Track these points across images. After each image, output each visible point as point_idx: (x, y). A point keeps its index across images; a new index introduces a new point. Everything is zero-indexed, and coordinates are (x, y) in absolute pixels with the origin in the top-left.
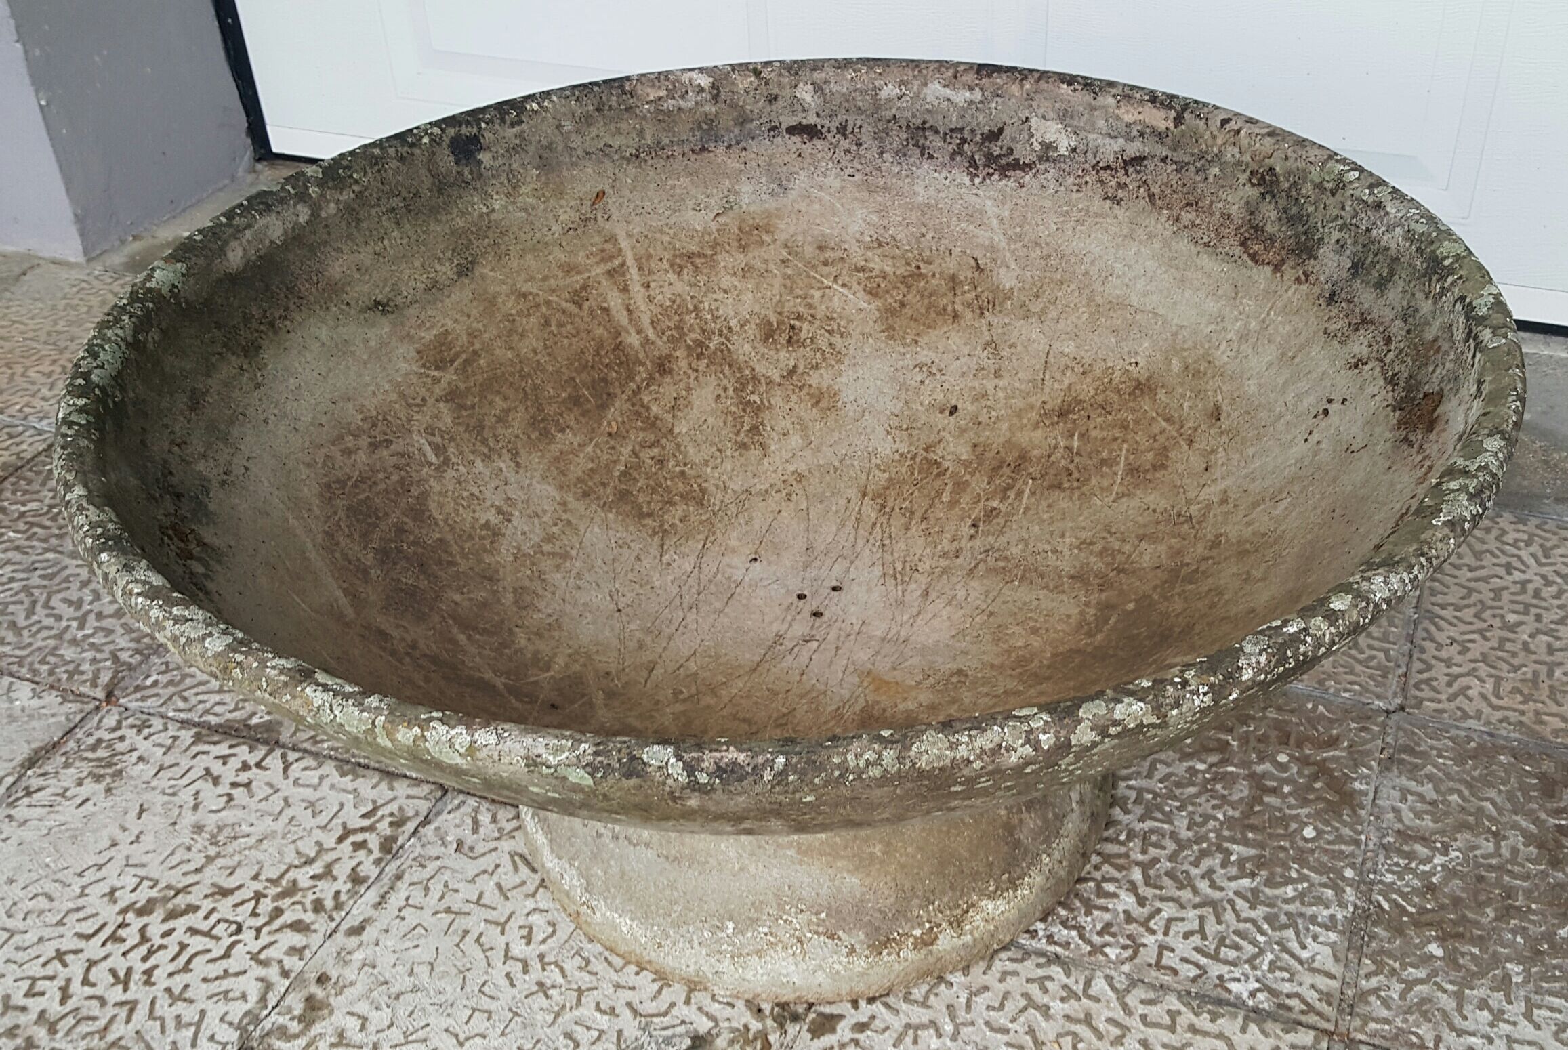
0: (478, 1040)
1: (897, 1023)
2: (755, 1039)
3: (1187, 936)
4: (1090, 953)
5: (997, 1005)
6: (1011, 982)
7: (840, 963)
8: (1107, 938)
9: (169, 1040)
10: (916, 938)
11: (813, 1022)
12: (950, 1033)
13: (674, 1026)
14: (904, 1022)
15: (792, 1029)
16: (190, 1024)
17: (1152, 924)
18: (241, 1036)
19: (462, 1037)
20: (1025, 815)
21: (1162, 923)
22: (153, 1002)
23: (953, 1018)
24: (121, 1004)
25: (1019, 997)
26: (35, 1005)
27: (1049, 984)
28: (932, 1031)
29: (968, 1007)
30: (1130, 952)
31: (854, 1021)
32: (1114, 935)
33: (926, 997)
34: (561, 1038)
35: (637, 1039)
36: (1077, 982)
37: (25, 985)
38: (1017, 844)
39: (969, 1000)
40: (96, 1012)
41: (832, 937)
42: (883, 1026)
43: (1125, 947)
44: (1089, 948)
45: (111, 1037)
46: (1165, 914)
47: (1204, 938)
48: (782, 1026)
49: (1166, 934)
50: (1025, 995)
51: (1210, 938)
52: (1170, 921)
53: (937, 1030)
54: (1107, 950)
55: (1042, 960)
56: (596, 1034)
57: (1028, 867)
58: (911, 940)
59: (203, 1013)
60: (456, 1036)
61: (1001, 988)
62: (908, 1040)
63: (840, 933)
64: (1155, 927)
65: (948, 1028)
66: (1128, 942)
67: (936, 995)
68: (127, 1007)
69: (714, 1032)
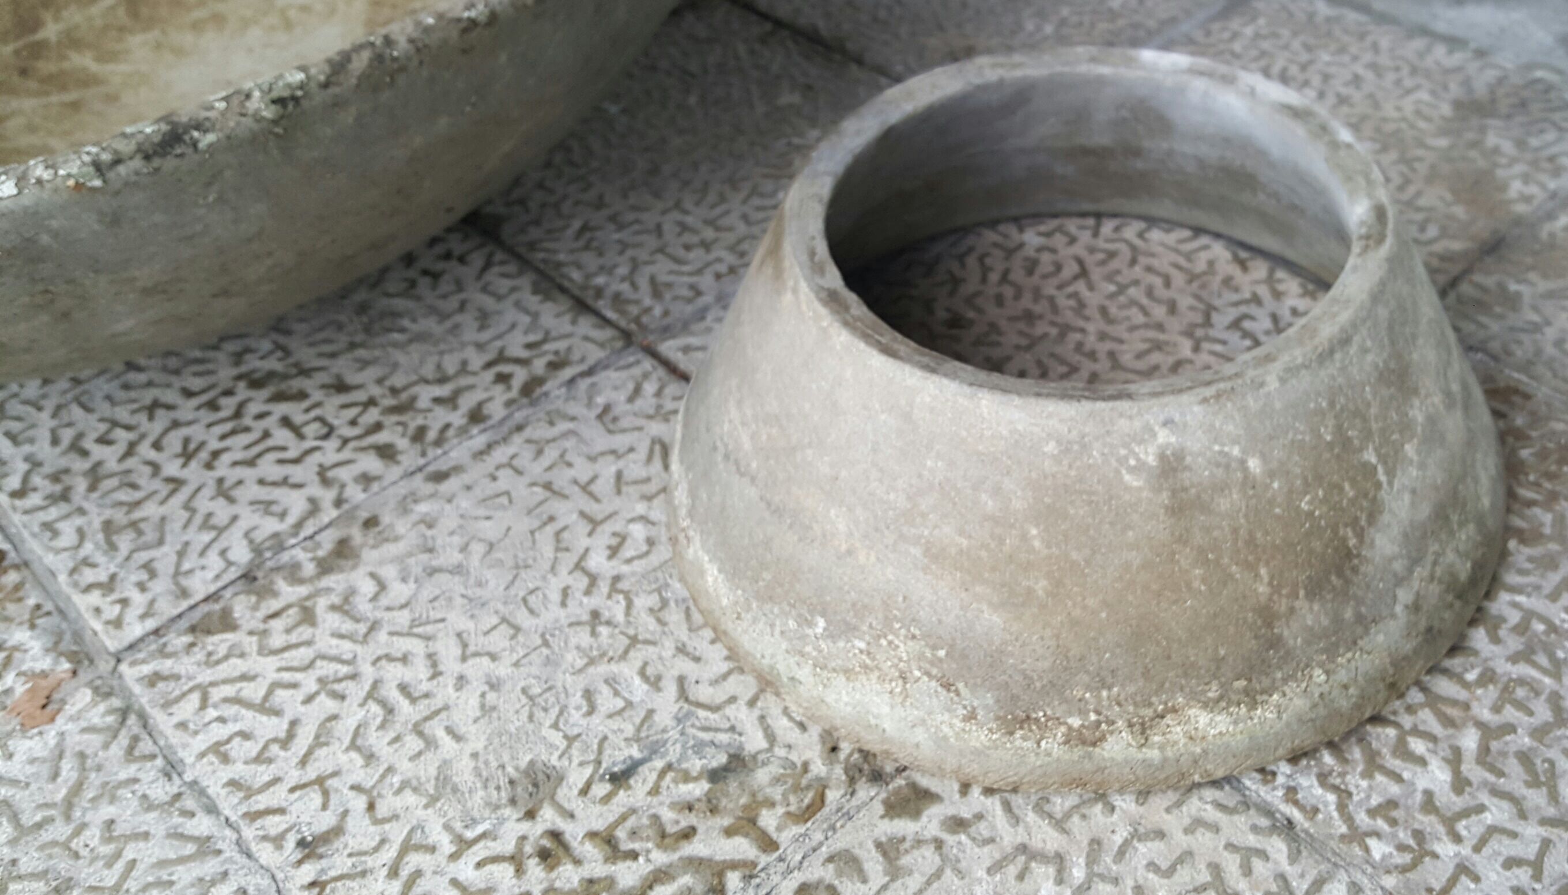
0: (485, 661)
1: (1009, 836)
2: (808, 787)
3: (1511, 863)
4: (1343, 837)
5: (1164, 865)
6: (1203, 839)
7: (951, 726)
8: (1381, 824)
10: (1070, 728)
11: (897, 791)
12: (1077, 882)
13: (717, 730)
14: (1019, 840)
15: (865, 791)
16: (214, 528)
17: (1461, 827)
18: (252, 560)
19: (472, 649)
20: (1302, 604)
21: (1478, 830)
22: (198, 490)
23: (1092, 860)
24: (170, 480)
25: (1203, 867)
26: (98, 452)
27: (1257, 864)
28: (1051, 870)
29: (1121, 853)
30: (1407, 858)
31: (951, 811)
32: (1393, 822)
33: (1068, 815)
34: (579, 694)
35: (664, 731)
36: (1302, 876)
37: (103, 427)
38: (1275, 642)
39: (1126, 843)
40: (142, 482)
41: (947, 686)
42: (986, 834)
43: (1402, 848)
44: (1344, 829)
45: (137, 515)
46: (1488, 818)
47: (1537, 877)
48: (852, 781)
49: (1477, 849)
50: (1215, 869)
51: (1546, 881)
52: (1493, 830)
53: (1060, 871)
54: (1372, 843)
55: (1264, 822)
56: (620, 704)
57: (1285, 680)
58: (1063, 729)
59: (235, 518)
61: (1181, 840)
62: (1012, 870)
63: (961, 686)
64: (1464, 833)
65: (1078, 873)
66: (1412, 842)
67: (1084, 817)
69: (761, 757)
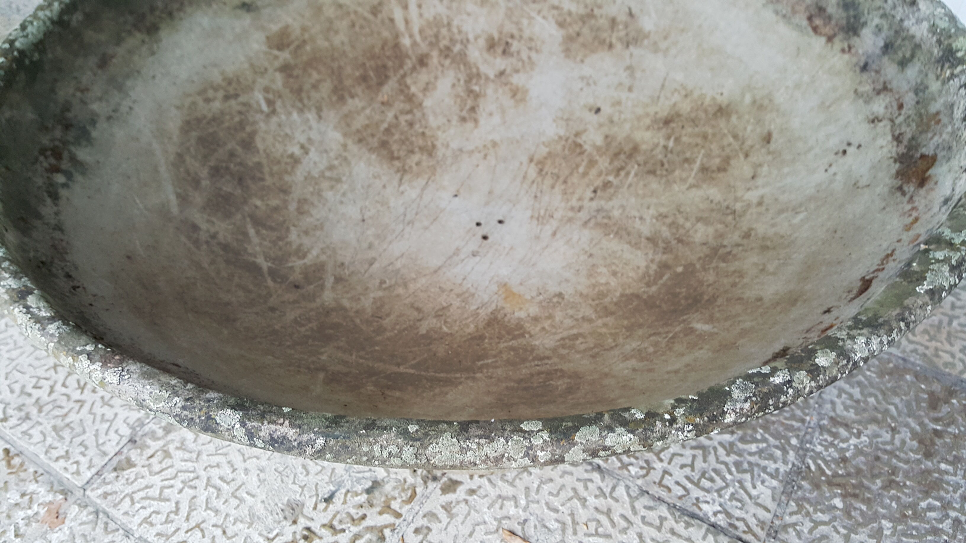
0: (255, 460)
1: (493, 493)
2: (408, 488)
3: (682, 466)
4: (620, 468)
5: (555, 492)
6: (567, 478)
8: (632, 460)
9: (96, 428)
11: (444, 483)
12: (523, 506)
13: (364, 472)
14: (497, 493)
15: (431, 485)
16: (108, 421)
17: (662, 455)
18: (131, 434)
19: (246, 456)
21: (669, 456)
22: (93, 404)
23: (527, 496)
24: (78, 401)
25: (570, 490)
26: (36, 393)
27: (589, 484)
28: (512, 503)
29: (538, 490)
30: (644, 472)
31: (468, 487)
32: (637, 458)
33: (514, 480)
34: (300, 467)
35: (342, 476)
36: (607, 486)
37: (34, 380)
39: (539, 486)
40: (64, 404)
42: (484, 494)
43: (642, 468)
44: (619, 465)
45: (67, 420)
46: (671, 450)
47: (693, 470)
48: (425, 482)
49: (669, 463)
50: (574, 490)
51: (696, 471)
52: (674, 455)
53: (516, 502)
54: (630, 468)
55: (589, 468)
56: (319, 468)
59: (116, 415)
60: (243, 455)
61: (559, 481)
62: (497, 506)
64: (663, 458)
65: (523, 502)
66: (645, 465)
67: (520, 479)
68: (79, 404)
69: (386, 480)
